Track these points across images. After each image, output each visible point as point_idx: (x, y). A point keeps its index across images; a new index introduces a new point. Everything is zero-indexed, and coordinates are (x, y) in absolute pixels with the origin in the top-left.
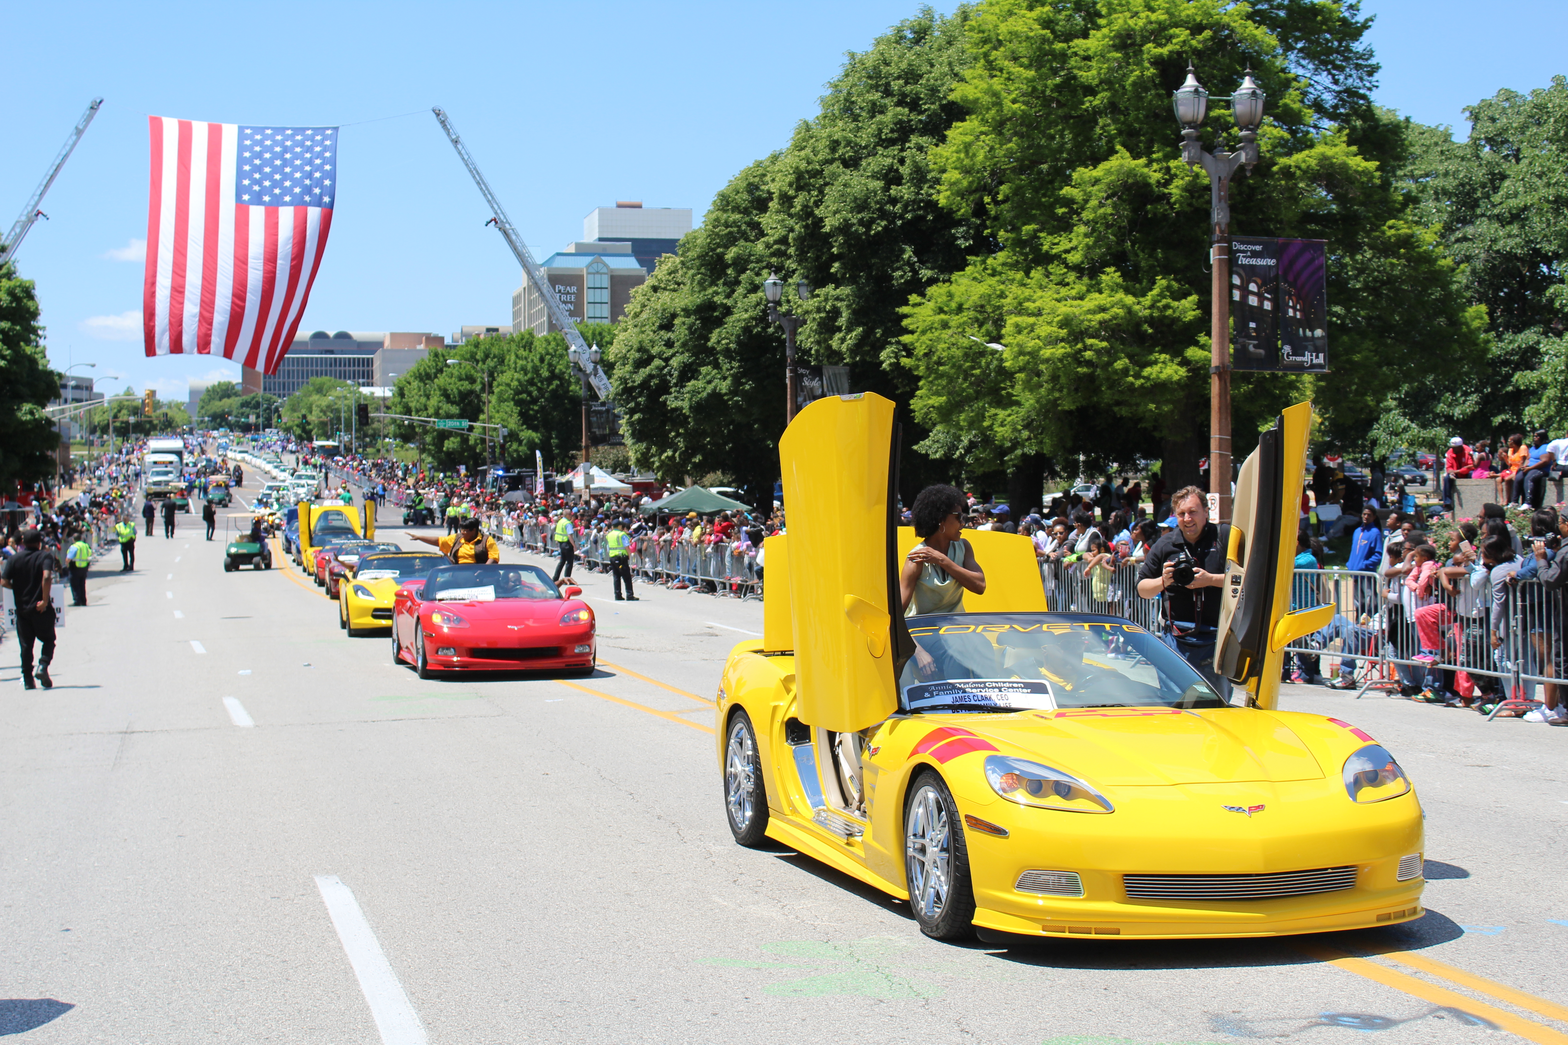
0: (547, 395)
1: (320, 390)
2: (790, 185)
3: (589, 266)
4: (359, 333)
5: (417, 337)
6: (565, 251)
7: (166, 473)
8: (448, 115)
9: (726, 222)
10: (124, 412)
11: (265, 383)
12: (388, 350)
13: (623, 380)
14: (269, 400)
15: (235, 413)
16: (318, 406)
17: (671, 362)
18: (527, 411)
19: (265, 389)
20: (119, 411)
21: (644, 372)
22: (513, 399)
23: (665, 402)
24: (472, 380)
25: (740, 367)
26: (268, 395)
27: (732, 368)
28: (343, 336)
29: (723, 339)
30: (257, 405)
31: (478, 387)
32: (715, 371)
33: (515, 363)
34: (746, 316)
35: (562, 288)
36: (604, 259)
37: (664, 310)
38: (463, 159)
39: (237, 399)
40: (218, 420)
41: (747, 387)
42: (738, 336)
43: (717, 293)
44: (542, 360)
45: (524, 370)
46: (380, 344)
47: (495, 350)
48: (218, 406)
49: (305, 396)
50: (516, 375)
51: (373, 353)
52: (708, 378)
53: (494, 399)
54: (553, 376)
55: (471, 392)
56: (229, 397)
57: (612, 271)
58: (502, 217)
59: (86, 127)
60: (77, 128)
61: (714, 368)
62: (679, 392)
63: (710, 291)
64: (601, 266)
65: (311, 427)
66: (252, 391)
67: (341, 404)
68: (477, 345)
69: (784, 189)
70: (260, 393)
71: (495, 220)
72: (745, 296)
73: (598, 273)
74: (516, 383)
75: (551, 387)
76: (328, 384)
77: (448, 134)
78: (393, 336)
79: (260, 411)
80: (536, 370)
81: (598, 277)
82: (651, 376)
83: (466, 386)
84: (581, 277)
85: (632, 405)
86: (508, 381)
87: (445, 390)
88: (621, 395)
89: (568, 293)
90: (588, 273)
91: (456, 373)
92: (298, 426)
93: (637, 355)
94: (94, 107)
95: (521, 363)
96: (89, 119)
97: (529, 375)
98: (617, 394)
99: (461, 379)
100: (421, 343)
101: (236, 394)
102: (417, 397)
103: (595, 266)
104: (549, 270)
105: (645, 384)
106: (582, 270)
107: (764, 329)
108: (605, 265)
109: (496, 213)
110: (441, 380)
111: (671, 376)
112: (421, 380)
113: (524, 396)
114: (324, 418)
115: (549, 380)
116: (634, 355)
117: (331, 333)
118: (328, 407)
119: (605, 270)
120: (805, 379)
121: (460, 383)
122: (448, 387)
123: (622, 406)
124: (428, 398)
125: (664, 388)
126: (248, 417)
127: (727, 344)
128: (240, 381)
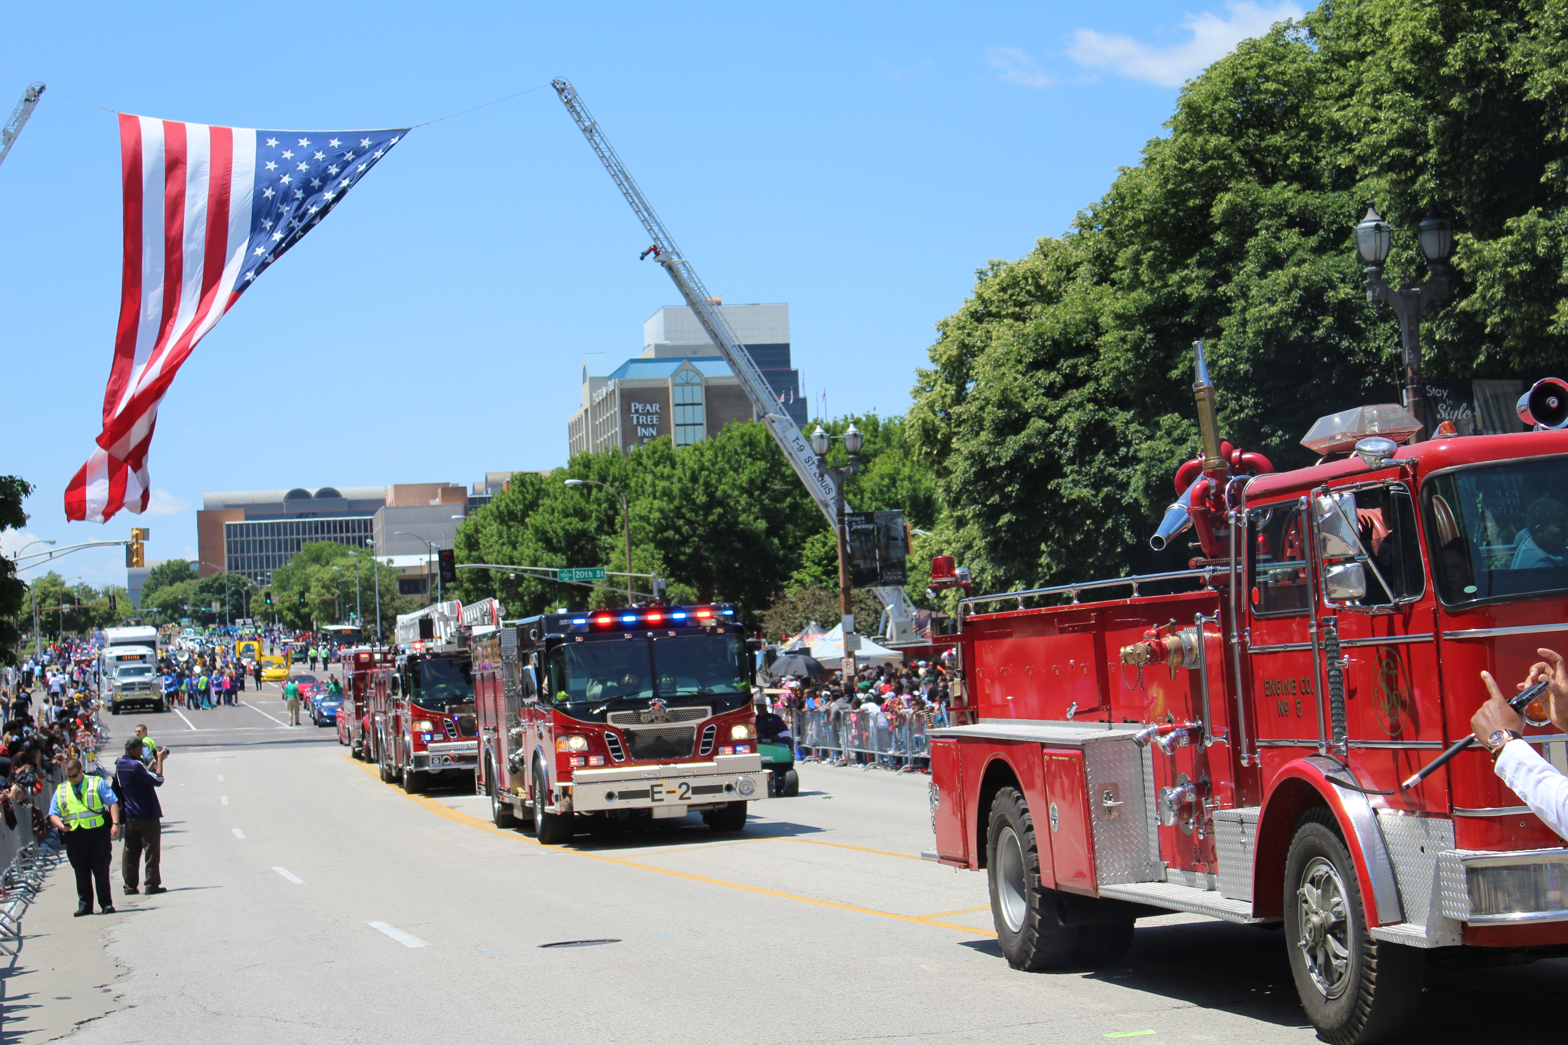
0: (701, 531)
1: (316, 559)
2: (1432, 24)
3: (674, 375)
4: (348, 490)
5: (430, 489)
6: (639, 357)
7: (141, 672)
8: (578, 90)
9: (1203, 151)
10: (50, 601)
11: (230, 559)
12: (390, 508)
13: (977, 458)
14: (236, 582)
15: (192, 598)
16: (318, 580)
17: (1062, 422)
18: (677, 555)
19: (230, 568)
20: (44, 600)
21: (1013, 443)
22: (653, 540)
23: (1056, 492)
24: (583, 515)
25: (1256, 405)
26: (235, 574)
27: (1242, 408)
28: (328, 494)
29: (1222, 357)
30: (221, 589)
31: (592, 525)
32: (1186, 422)
33: (654, 485)
34: (1273, 310)
35: (640, 407)
36: (697, 365)
37: (1040, 335)
38: (603, 157)
39: (194, 582)
40: (169, 612)
41: (1275, 440)
42: (1254, 350)
43: (1189, 281)
44: (694, 479)
45: (667, 494)
46: (381, 502)
47: (614, 470)
48: (167, 592)
49: (297, 567)
50: (657, 504)
51: (372, 513)
52: (1176, 433)
53: (621, 542)
54: (713, 501)
55: (583, 533)
56: (182, 580)
57: (706, 380)
58: (666, 244)
59: (18, 130)
60: (5, 132)
61: (1184, 416)
62: (1079, 473)
63: (1174, 278)
64: (691, 374)
65: (307, 610)
66: (214, 571)
67: (349, 575)
68: (587, 464)
69: (1420, 32)
70: (224, 571)
71: (655, 249)
72: (1262, 275)
73: (687, 383)
74: (657, 515)
75: (710, 518)
76: (329, 550)
77: (579, 120)
78: (398, 488)
79: (227, 596)
80: (686, 494)
81: (688, 389)
82: (1029, 448)
83: (576, 524)
84: (665, 390)
85: (995, 499)
86: (644, 513)
87: (545, 532)
88: (974, 483)
89: (648, 413)
90: (675, 385)
91: (558, 505)
92: (289, 609)
93: (1001, 413)
94: (33, 97)
95: (662, 484)
96: (23, 117)
97: (676, 502)
98: (965, 483)
99: (567, 516)
100: (435, 497)
101: (192, 576)
102: (497, 547)
103: (683, 374)
104: (621, 383)
105: (1018, 462)
106: (665, 381)
107: (1307, 332)
108: (698, 373)
109: (657, 238)
110: (535, 519)
111: (1063, 445)
112: (503, 522)
113: (670, 533)
114: (328, 596)
115: (708, 508)
116: (992, 414)
117: (313, 491)
118: (333, 580)
119: (697, 380)
120: (1441, 407)
121: (565, 521)
122: (548, 527)
123: (975, 501)
124: (515, 548)
125: (1052, 468)
126: (210, 605)
127: (1232, 365)
128: (196, 558)
